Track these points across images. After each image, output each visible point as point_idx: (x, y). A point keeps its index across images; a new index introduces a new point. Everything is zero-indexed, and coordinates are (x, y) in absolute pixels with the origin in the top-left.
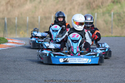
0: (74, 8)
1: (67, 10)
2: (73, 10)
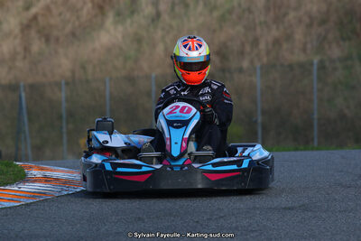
0: (289, 37)
1: (262, 46)
2: (285, 46)
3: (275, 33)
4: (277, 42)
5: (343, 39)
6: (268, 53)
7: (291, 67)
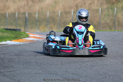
1: (87, 5)
2: (92, 5)
3: (90, 2)
4: (90, 4)
5: (107, 3)
7: (94, 10)
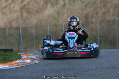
2: (107, 15)
4: (104, 13)
6: (101, 17)
